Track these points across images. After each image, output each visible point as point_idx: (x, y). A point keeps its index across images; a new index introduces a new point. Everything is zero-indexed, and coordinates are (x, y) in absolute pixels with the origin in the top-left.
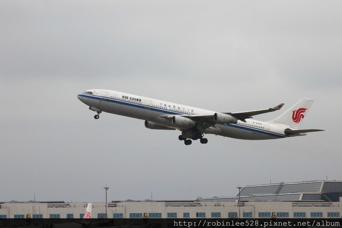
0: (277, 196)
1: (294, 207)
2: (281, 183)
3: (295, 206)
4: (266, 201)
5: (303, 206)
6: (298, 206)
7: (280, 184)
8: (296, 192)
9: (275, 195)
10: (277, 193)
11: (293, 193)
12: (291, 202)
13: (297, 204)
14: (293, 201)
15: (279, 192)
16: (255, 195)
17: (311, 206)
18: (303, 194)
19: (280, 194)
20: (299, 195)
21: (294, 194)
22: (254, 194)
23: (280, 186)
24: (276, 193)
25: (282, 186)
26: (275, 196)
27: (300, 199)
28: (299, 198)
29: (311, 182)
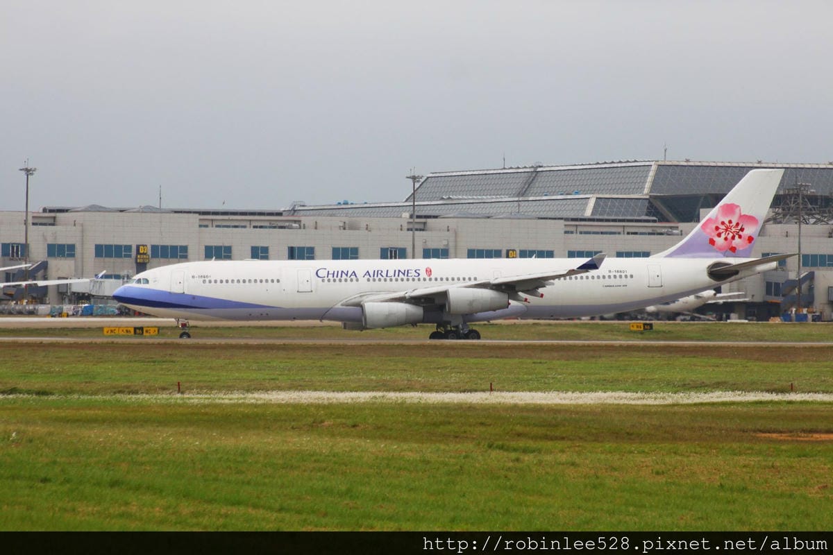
0: (522, 204)
1: (570, 235)
2: (532, 167)
3: (572, 233)
4: (489, 217)
5: (594, 233)
6: (581, 233)
7: (532, 170)
8: (577, 193)
9: (516, 199)
10: (523, 195)
11: (567, 194)
12: (562, 222)
13: (577, 226)
14: (566, 219)
15: (527, 192)
16: (458, 199)
17: (619, 233)
18: (597, 198)
19: (531, 199)
20: (584, 201)
21: (569, 197)
22: (456, 197)
23: (530, 174)
24: (518, 195)
25: (536, 175)
26: (516, 204)
27: (588, 213)
28: (584, 210)
29: (619, 165)
